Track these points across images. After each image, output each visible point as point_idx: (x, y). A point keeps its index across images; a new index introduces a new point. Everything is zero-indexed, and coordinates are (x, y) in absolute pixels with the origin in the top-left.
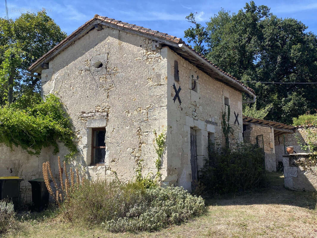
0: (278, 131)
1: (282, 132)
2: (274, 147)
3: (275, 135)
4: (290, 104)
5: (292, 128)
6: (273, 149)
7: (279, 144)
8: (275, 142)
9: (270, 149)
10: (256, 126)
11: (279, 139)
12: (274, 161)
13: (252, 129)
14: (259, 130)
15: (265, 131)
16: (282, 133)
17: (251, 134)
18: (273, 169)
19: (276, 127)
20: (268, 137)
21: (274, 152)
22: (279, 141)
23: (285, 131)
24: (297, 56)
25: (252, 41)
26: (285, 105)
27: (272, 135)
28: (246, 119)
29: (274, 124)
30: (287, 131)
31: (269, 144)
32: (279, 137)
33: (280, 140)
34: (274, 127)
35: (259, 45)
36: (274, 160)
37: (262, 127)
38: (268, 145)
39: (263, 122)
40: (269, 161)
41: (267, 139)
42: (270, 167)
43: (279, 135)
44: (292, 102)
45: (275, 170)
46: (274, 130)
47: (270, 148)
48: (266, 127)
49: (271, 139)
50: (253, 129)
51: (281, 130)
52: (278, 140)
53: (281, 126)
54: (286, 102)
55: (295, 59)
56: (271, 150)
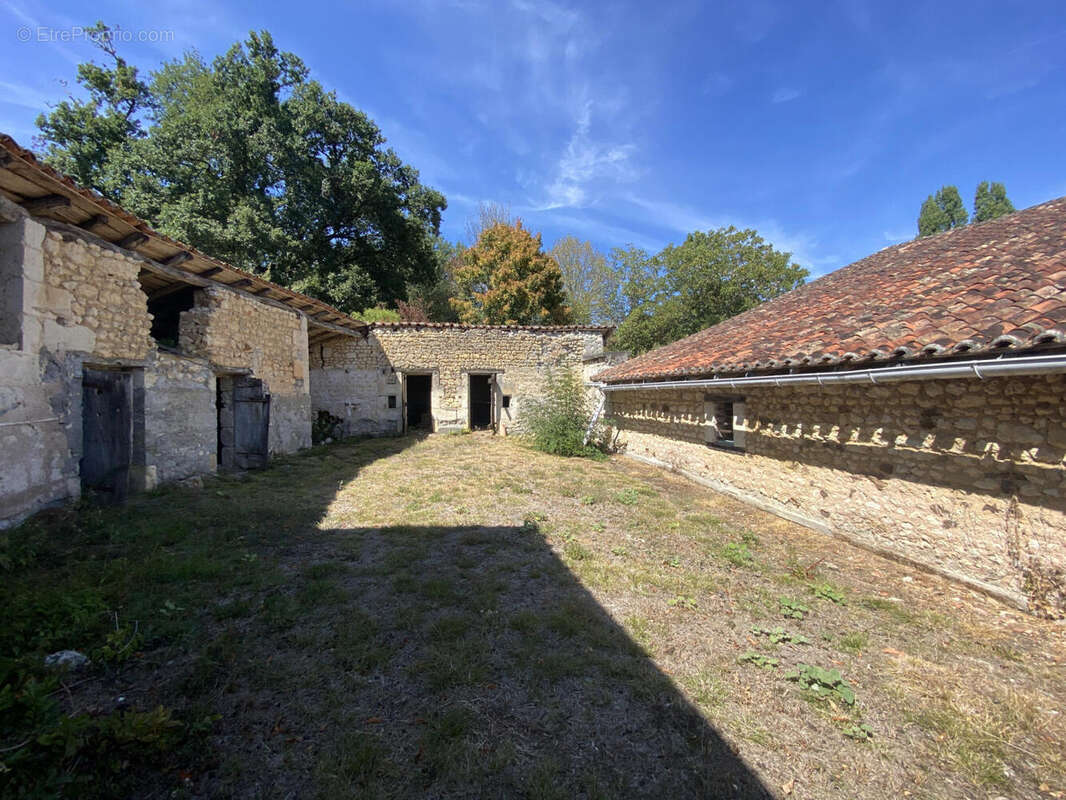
0: (322, 327)
1: (330, 335)
2: (306, 374)
3: (313, 341)
4: (346, 286)
5: (358, 328)
6: (302, 380)
7: (323, 365)
8: (311, 360)
9: (294, 381)
10: (238, 298)
11: (321, 353)
12: (305, 416)
13: (219, 306)
14: (250, 312)
15: (278, 322)
16: (332, 338)
17: (212, 324)
18: (301, 444)
19: (315, 316)
20: (289, 341)
21: (306, 389)
22: (322, 358)
23: (341, 330)
24: (365, 185)
25: (264, 129)
26: (334, 288)
27: (302, 339)
28: (182, 258)
29: (309, 306)
30: (347, 333)
31: (292, 365)
32: (322, 348)
33: (324, 356)
34: (312, 315)
35: (281, 144)
36: (307, 413)
37: (267, 307)
38: (287, 369)
39: (268, 289)
40: (290, 420)
41: (284, 350)
42: (293, 438)
43: (322, 341)
44: (349, 282)
45: (309, 444)
46: (309, 323)
47: (294, 377)
48: (281, 311)
49: (298, 350)
50: (225, 305)
51: (329, 327)
52: (318, 356)
53: (329, 316)
54: (337, 282)
55: (360, 192)
56: (296, 385)
